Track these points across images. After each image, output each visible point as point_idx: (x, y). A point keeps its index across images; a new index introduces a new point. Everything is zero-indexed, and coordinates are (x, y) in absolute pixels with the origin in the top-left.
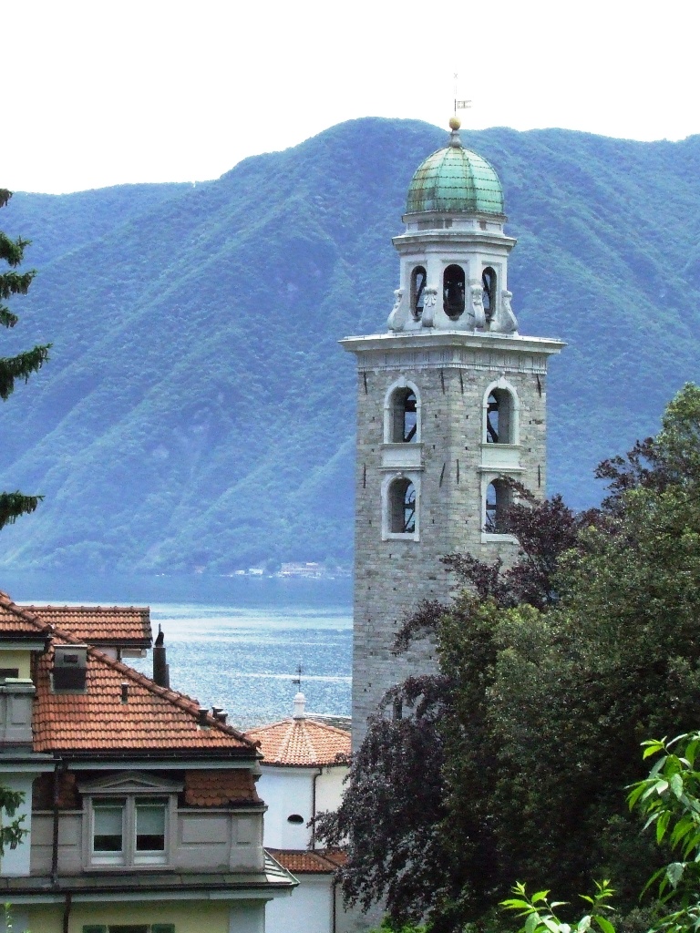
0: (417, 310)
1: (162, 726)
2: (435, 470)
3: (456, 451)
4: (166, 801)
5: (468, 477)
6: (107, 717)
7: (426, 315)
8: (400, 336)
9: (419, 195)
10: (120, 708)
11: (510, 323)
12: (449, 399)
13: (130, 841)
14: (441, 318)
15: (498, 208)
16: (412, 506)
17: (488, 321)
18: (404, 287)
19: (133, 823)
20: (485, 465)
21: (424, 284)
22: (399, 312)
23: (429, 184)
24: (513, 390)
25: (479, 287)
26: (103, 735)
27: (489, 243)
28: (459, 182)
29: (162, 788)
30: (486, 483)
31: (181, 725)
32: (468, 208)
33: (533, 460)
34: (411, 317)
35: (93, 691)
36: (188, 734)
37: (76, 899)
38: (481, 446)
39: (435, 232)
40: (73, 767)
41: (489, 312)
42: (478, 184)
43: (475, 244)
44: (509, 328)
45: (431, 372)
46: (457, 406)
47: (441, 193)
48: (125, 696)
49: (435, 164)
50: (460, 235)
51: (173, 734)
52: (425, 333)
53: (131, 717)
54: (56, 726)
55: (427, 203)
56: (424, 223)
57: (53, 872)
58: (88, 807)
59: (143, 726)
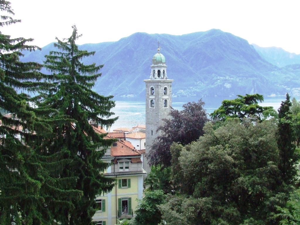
0: (154, 76)
1: (128, 151)
2: (157, 99)
3: (160, 96)
4: (129, 162)
5: (161, 100)
6: (120, 150)
7: (155, 77)
8: (152, 80)
9: (154, 60)
10: (122, 149)
11: (167, 78)
12: (159, 89)
13: (124, 168)
14: (157, 77)
15: (164, 62)
16: (154, 103)
17: (164, 78)
18: (152, 73)
19: (125, 165)
20: (164, 98)
21: (155, 72)
22: (151, 76)
23: (155, 58)
24: (167, 87)
25: (162, 73)
26: (120, 153)
27: (164, 67)
28: (160, 58)
29: (128, 161)
30: (164, 100)
31: (130, 151)
32: (161, 62)
33: (170, 97)
34: (153, 77)
35: (118, 146)
36: (132, 153)
37: (117, 176)
38: (163, 95)
39: (156, 65)
40: (116, 158)
41: (164, 76)
42: (162, 59)
43: (162, 67)
44: (166, 79)
45: (156, 85)
46: (160, 90)
47: (157, 60)
48: (122, 147)
49: (156, 56)
50: (160, 66)
51: (129, 153)
52: (155, 80)
53: (124, 150)
54: (114, 152)
55: (155, 61)
56: (155, 64)
57: (114, 173)
58: (118, 163)
59: (125, 152)
